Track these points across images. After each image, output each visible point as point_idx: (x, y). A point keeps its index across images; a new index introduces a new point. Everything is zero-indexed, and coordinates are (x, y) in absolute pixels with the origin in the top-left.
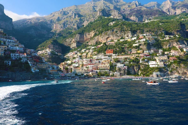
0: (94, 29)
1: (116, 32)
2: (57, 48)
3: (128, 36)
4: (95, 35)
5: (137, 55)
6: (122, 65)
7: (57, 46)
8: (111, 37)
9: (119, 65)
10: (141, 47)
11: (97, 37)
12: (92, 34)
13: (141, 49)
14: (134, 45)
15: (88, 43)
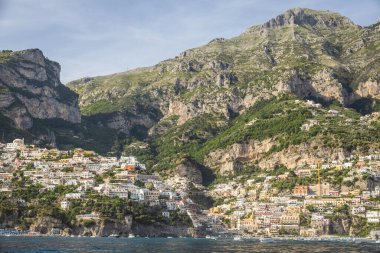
0: (271, 136)
1: (316, 148)
2: (193, 174)
3: (337, 158)
4: (274, 149)
5: (348, 199)
6: (321, 217)
7: (194, 170)
8: (305, 158)
9: (315, 217)
10: (357, 183)
11: (277, 154)
12: (267, 145)
13: (358, 187)
14: (346, 179)
15: (257, 162)
